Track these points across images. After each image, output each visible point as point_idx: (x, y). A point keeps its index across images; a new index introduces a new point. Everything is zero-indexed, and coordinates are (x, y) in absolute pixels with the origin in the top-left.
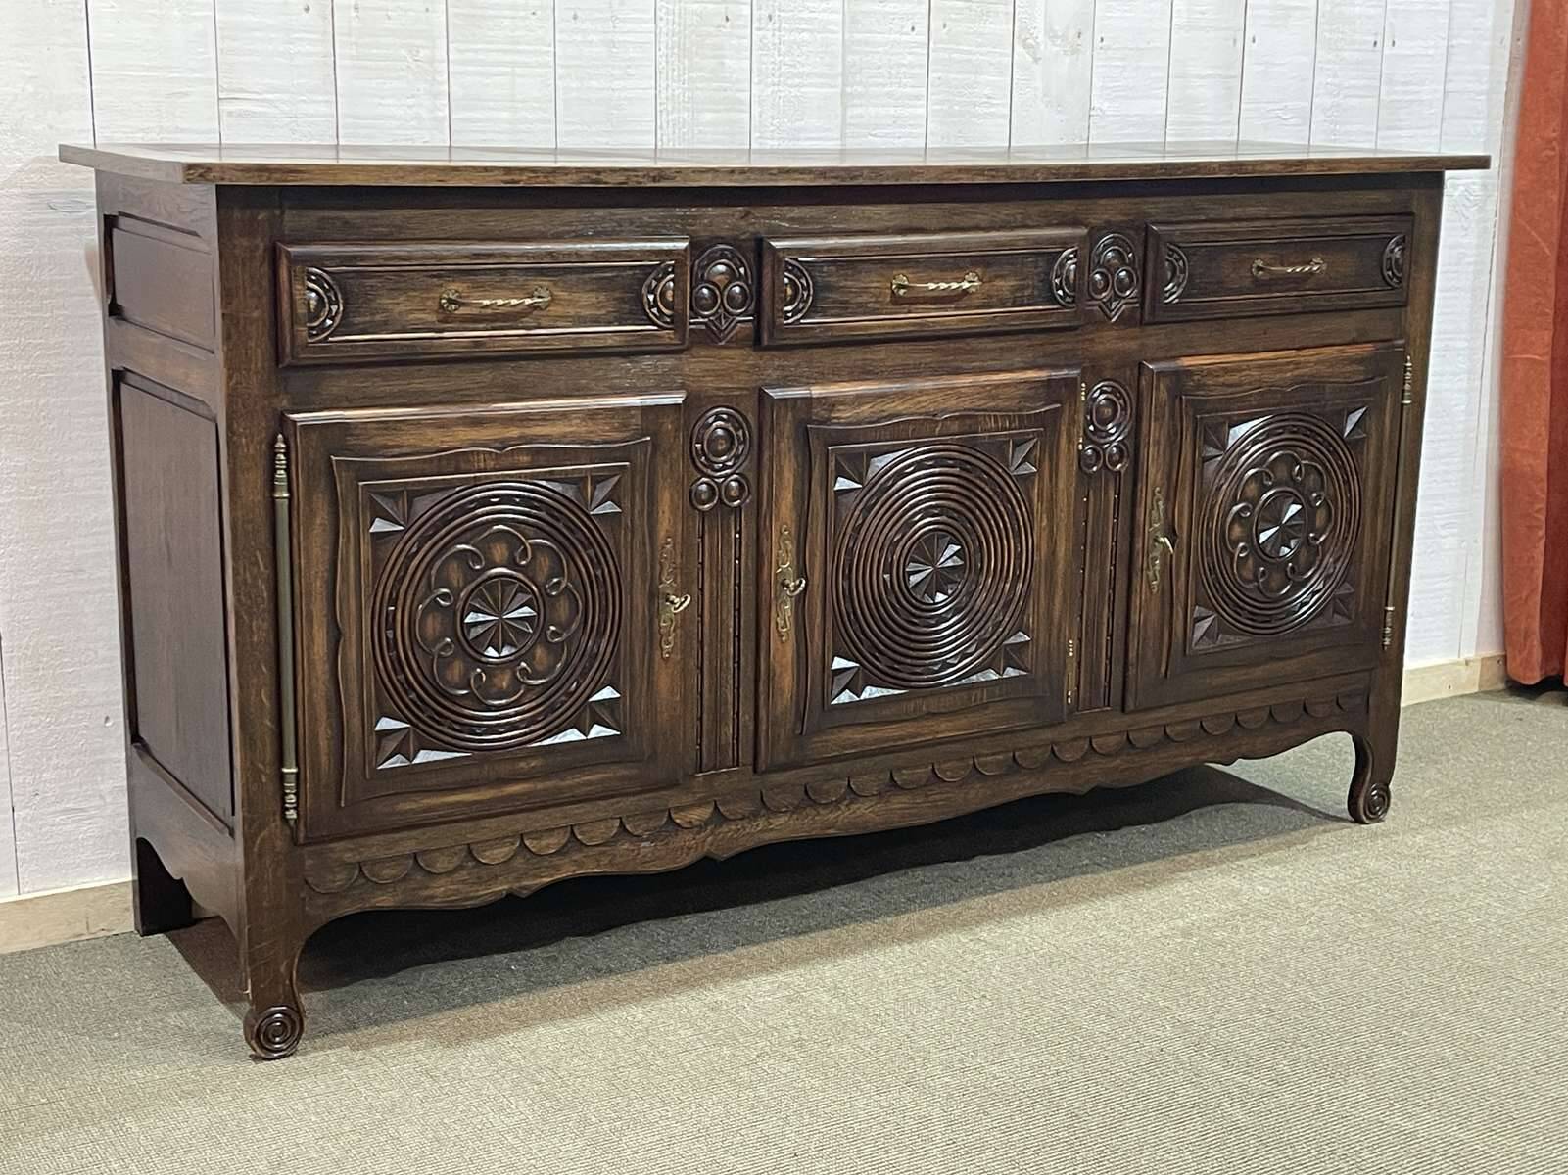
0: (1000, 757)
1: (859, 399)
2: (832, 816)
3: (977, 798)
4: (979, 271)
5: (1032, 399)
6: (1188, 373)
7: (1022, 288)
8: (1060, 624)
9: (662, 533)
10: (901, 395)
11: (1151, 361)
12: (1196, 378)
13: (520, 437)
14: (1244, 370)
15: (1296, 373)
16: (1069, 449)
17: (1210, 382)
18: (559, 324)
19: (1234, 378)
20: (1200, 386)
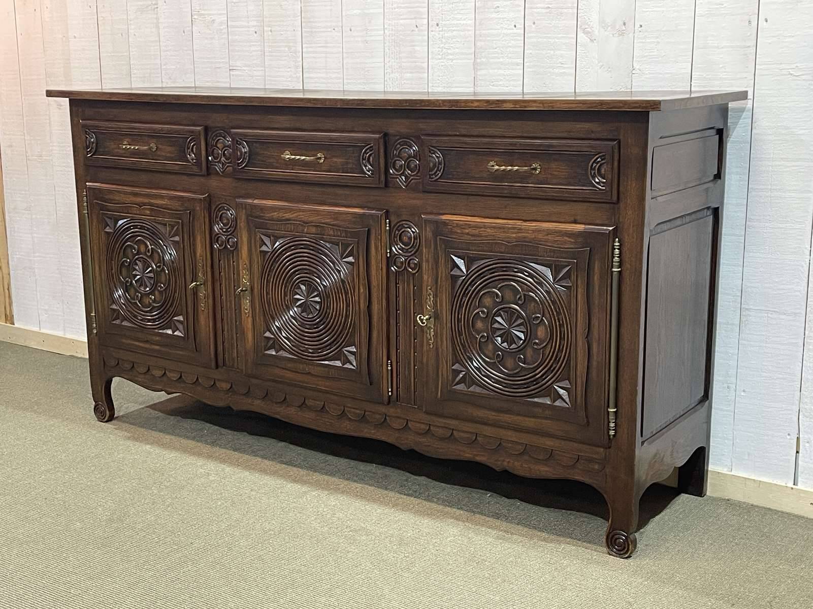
0: (358, 411)
1: (274, 209)
2: (279, 409)
3: (346, 428)
4: (325, 152)
5: (354, 223)
6: (445, 223)
7: (347, 163)
8: (377, 349)
9: (198, 254)
10: (290, 210)
11: (425, 214)
12: (449, 227)
13: (148, 203)
14: (481, 228)
15: (520, 235)
16: (376, 253)
17: (459, 231)
18: (159, 158)
19: (476, 232)
20: (452, 232)
